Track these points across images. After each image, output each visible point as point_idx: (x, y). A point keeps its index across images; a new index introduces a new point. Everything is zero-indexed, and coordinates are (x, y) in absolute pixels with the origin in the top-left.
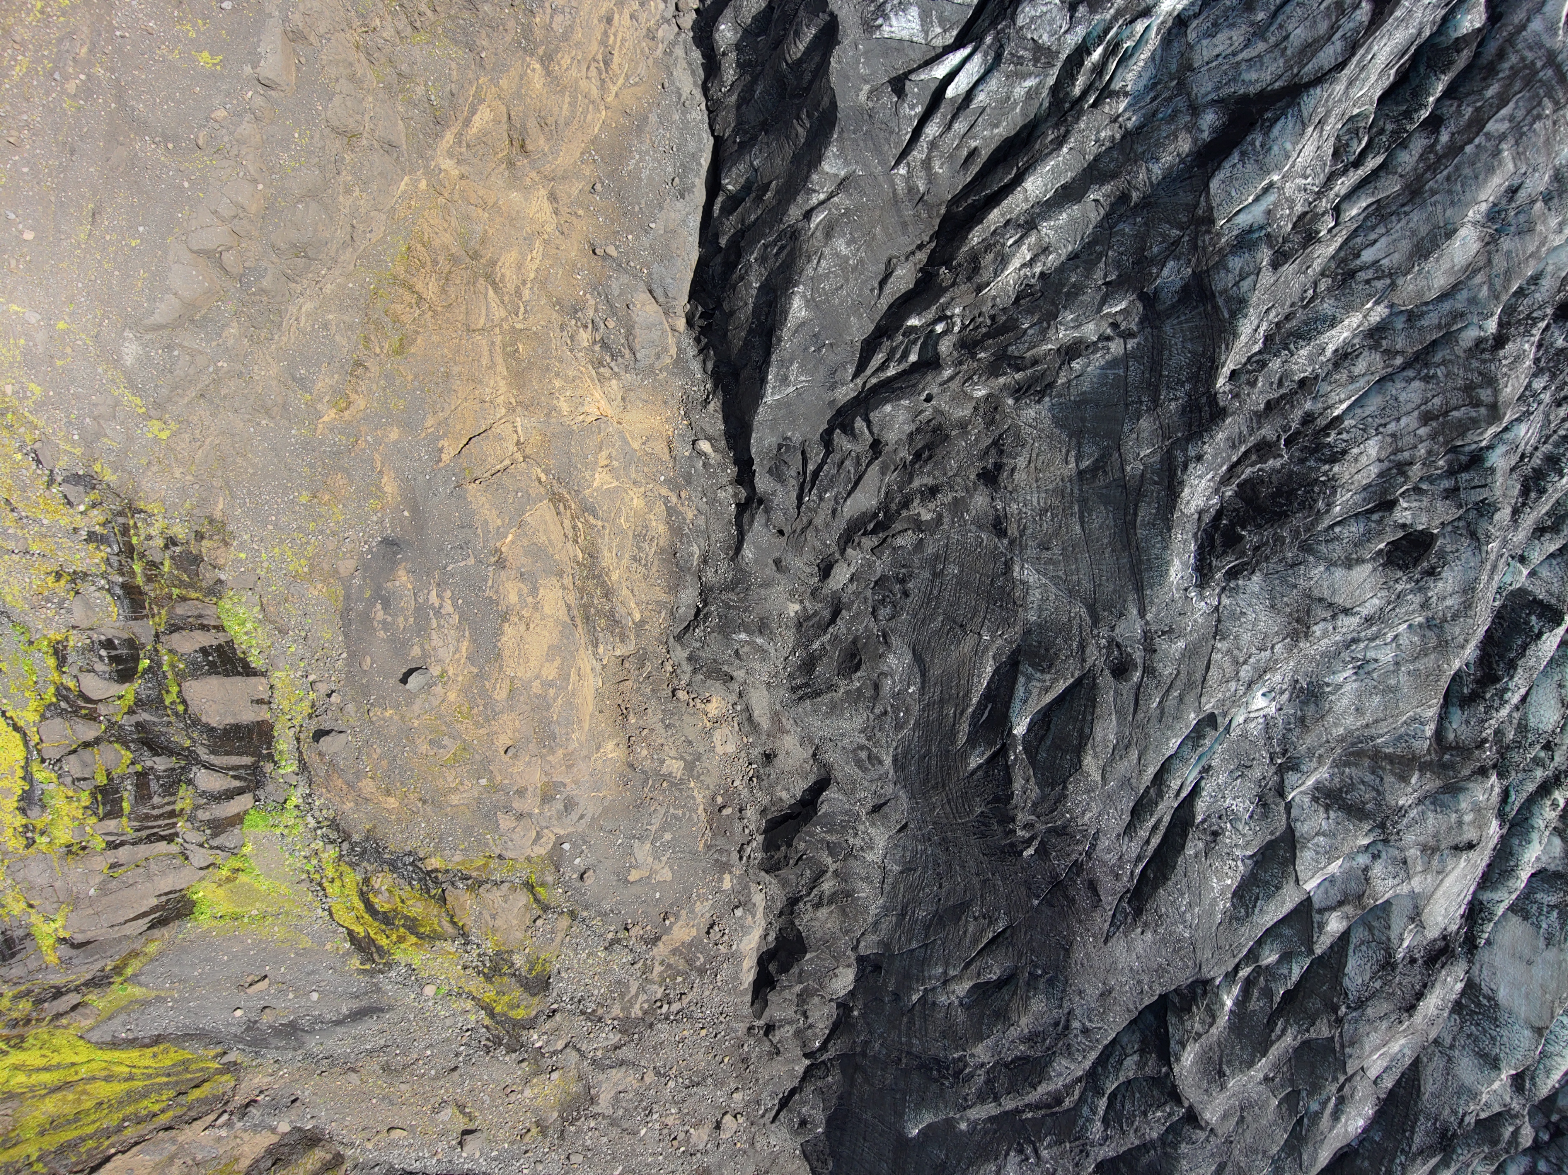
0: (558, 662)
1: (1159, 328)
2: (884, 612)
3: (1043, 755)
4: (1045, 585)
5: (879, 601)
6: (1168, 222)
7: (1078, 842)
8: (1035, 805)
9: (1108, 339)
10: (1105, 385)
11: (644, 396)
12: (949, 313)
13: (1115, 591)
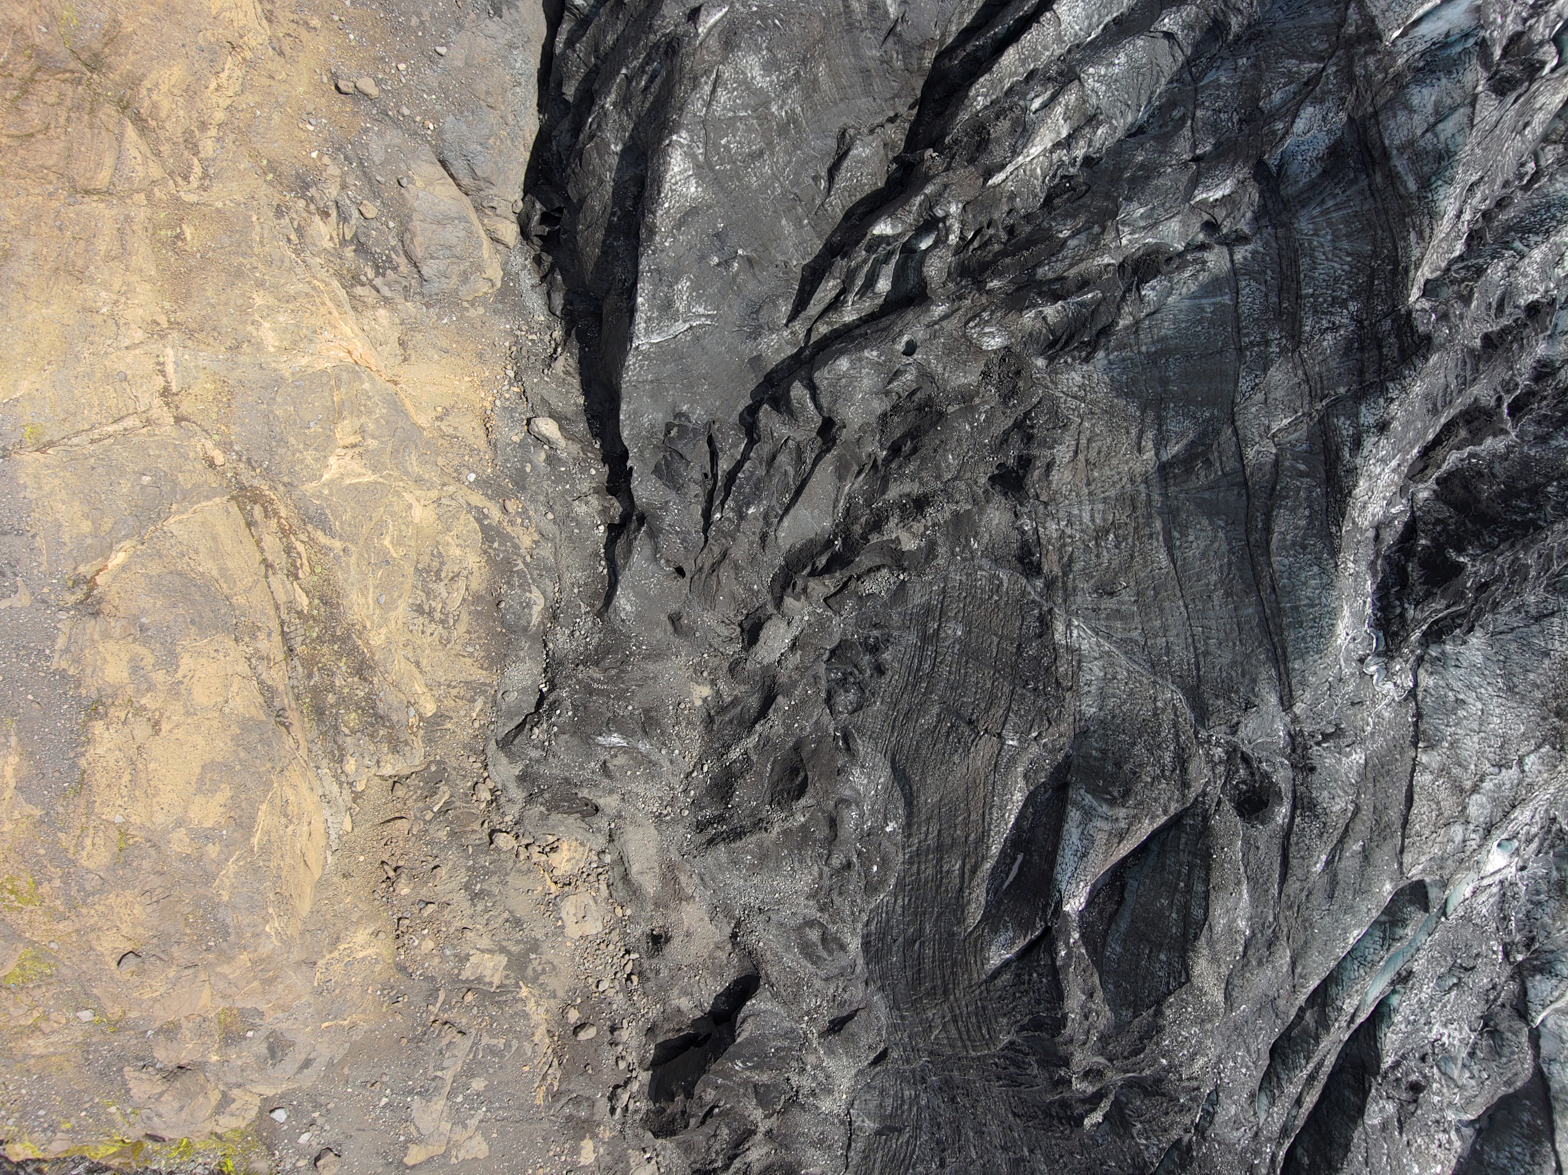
0: (224, 794)
1: (1288, 226)
2: (846, 699)
3: (1115, 949)
4: (1109, 654)
5: (837, 682)
6: (1294, 56)
7: (1182, 1109)
8: (1104, 1039)
9: (1203, 247)
10: (1200, 322)
11: (444, 343)
12: (940, 213)
13: (1233, 664)
